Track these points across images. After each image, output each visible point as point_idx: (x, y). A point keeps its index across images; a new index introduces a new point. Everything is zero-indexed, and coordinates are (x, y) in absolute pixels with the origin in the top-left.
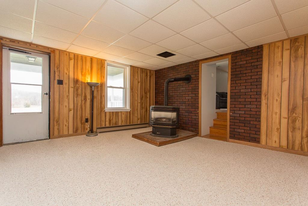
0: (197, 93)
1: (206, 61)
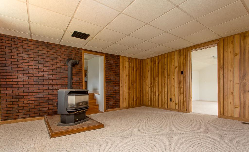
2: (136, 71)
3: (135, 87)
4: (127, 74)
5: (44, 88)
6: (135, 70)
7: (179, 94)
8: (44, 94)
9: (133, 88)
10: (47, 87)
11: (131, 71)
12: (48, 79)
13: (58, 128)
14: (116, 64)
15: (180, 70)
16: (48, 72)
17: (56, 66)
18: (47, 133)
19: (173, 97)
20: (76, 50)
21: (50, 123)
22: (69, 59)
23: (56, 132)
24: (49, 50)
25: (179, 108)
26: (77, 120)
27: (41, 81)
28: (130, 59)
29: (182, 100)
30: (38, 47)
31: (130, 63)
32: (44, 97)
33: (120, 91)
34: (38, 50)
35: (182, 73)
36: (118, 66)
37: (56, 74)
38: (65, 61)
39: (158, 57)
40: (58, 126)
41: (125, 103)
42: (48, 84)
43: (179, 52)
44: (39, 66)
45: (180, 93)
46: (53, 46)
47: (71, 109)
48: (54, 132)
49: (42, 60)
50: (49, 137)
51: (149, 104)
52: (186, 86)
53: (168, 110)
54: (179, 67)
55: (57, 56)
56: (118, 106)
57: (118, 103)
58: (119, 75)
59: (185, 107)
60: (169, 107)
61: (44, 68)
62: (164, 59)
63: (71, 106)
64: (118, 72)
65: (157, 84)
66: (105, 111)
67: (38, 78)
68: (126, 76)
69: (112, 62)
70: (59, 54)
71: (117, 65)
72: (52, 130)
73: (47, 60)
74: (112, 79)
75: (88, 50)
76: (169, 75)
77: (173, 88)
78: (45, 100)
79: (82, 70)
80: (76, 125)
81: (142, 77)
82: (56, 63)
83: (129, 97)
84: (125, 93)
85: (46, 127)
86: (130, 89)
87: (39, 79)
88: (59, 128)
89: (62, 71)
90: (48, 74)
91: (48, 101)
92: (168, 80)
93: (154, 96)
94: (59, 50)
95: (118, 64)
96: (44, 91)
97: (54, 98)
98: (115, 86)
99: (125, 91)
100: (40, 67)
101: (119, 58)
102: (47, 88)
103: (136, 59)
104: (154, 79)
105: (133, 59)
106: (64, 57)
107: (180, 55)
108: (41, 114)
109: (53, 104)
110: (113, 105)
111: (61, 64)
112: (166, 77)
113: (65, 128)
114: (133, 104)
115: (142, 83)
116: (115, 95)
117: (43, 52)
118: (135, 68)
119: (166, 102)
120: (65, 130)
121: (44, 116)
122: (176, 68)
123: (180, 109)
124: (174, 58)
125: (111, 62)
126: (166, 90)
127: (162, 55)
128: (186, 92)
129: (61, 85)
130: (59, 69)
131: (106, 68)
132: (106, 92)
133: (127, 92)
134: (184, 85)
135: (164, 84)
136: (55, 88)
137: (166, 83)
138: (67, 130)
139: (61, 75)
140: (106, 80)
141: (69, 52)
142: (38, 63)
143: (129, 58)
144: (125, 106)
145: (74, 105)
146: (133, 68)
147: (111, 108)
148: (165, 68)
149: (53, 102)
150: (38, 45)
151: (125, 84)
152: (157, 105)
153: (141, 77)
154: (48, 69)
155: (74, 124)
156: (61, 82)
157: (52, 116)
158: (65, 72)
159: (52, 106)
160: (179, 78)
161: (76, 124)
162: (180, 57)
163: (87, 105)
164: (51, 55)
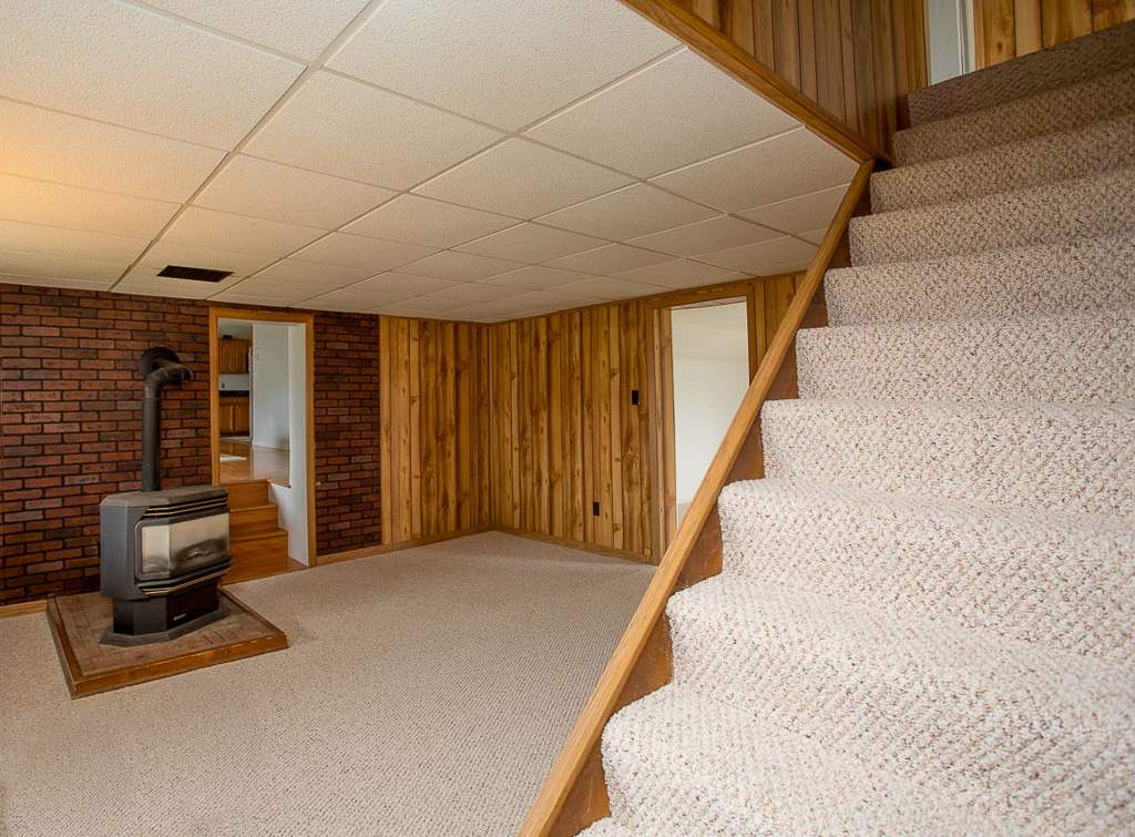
0: (202, 423)
1: (234, 312)
2: (457, 376)
3: (451, 448)
4: (415, 392)
5: (46, 482)
6: (451, 375)
7: (626, 485)
8: (46, 504)
9: (444, 454)
10: (57, 476)
11: (432, 378)
12: (63, 442)
13: (101, 653)
14: (363, 354)
15: (628, 387)
16: (62, 412)
17: (96, 385)
18: (60, 677)
19: (606, 495)
20: (183, 310)
21: (71, 631)
22: (150, 350)
23: (93, 676)
24: (65, 322)
25: (627, 546)
26: (179, 617)
27: (31, 451)
28: (427, 328)
29: (636, 513)
30: (21, 310)
31: (427, 344)
32: (44, 519)
33: (383, 469)
34: (21, 326)
35: (636, 397)
36: (372, 364)
37: (95, 417)
38: (133, 360)
39: (548, 318)
40: (103, 646)
41: (405, 523)
42: (62, 464)
43: (622, 311)
44: (22, 392)
45: (631, 482)
46: (84, 303)
47: (151, 576)
48: (85, 674)
49: (37, 364)
50: (69, 694)
51: (517, 525)
52: (648, 454)
53: (585, 549)
54: (624, 371)
55: (100, 344)
56: (374, 539)
57: (374, 525)
58: (379, 399)
59: (648, 542)
60: (590, 538)
61: (46, 396)
62: (570, 332)
63: (152, 565)
64: (371, 387)
65: (544, 437)
66: (313, 564)
67: (18, 440)
68: (412, 401)
69: (346, 346)
70: (110, 334)
71: (369, 355)
72: (79, 667)
73: (57, 364)
74: (343, 420)
75: (235, 304)
76: (587, 404)
77: (605, 457)
78: (52, 530)
79: (209, 390)
80: (175, 641)
81: (485, 401)
82: (94, 374)
83: (426, 495)
84: (404, 476)
85: (54, 651)
86: (427, 457)
87: (23, 445)
88: (106, 654)
89: (122, 405)
90: (62, 421)
91: (62, 535)
92: (587, 422)
93: (536, 489)
94: (111, 314)
95: (370, 351)
96: (44, 492)
97: (88, 518)
98: (360, 450)
99: (404, 468)
100: (28, 397)
101: (377, 327)
102: (57, 481)
103: (456, 325)
104: (535, 413)
105: (443, 323)
106: (130, 345)
107: (627, 325)
108: (34, 590)
109: (82, 547)
110: (351, 533)
111: (115, 376)
112: (579, 410)
113: (129, 653)
114: (446, 523)
115: (485, 427)
116: (359, 491)
117: (42, 331)
118: (451, 364)
119: (580, 519)
120: (129, 664)
121: (47, 598)
122: (614, 374)
123: (631, 549)
124: (607, 333)
125: (338, 346)
126: (579, 466)
127: (561, 314)
128: (649, 478)
129: (115, 464)
130: (109, 395)
131: (316, 374)
132: (316, 480)
133: (416, 471)
134: (644, 446)
135: (573, 441)
136: (91, 476)
137: (579, 436)
138: (140, 663)
139: (117, 421)
140: (315, 428)
141: (151, 319)
142: (21, 379)
143: (424, 324)
144: (405, 537)
145: (166, 562)
146: (444, 363)
147: (341, 549)
148: (574, 370)
149: (82, 536)
150: (22, 305)
151: (404, 436)
152: (545, 527)
153: (480, 404)
154: (62, 401)
155: (166, 634)
156: (117, 450)
157: (81, 596)
158: (133, 405)
159: (78, 552)
160: (625, 417)
161: (173, 637)
162: (626, 332)
163: (224, 553)
164: (76, 340)
